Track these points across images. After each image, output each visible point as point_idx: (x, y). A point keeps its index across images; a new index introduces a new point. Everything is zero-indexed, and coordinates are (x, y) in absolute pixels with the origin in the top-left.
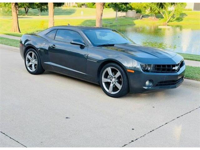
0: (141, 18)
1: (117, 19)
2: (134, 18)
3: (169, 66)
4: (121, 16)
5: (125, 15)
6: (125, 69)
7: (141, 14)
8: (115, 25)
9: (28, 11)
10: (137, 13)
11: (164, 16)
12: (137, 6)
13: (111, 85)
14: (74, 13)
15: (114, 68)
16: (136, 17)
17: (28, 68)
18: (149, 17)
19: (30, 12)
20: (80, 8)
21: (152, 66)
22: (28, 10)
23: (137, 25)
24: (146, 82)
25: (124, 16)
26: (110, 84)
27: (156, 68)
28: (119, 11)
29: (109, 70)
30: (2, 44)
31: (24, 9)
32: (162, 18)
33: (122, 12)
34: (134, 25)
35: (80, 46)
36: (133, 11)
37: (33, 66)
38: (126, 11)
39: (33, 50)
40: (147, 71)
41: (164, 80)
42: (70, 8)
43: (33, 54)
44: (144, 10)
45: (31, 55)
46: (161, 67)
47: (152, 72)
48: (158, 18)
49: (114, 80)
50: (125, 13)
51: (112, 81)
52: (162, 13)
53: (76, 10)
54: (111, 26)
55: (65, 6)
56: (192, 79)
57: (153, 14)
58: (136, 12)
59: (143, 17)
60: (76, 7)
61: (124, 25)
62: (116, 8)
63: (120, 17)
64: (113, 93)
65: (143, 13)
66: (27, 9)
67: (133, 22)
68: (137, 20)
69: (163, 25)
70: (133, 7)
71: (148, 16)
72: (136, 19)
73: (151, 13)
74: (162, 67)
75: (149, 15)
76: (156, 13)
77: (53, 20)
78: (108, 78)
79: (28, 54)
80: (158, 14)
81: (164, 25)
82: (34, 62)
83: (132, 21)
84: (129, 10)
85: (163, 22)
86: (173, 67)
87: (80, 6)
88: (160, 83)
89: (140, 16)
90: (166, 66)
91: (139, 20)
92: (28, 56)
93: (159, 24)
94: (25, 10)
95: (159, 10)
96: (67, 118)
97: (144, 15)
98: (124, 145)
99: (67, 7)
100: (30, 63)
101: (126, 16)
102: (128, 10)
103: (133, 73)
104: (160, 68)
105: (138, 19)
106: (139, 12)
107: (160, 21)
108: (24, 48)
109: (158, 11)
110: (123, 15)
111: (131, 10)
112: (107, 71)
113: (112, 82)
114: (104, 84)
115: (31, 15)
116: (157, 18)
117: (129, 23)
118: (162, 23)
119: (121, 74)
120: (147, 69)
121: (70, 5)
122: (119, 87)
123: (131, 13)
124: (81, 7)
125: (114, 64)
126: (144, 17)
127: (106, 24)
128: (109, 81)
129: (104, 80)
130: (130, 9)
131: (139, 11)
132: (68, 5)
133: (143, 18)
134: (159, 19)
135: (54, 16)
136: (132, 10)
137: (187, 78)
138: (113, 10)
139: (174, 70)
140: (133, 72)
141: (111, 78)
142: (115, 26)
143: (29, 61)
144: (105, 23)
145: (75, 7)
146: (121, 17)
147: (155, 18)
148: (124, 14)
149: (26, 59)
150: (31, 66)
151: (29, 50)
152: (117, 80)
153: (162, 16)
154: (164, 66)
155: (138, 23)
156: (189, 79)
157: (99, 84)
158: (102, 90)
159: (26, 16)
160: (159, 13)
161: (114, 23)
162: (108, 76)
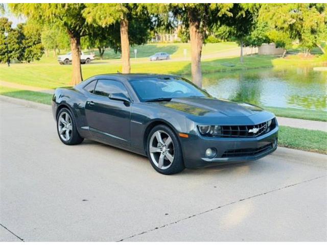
0: (285, 56)
1: (242, 59)
2: (273, 56)
3: (243, 127)
4: (250, 53)
5: (257, 52)
6: (176, 133)
7: (284, 49)
8: (239, 68)
9: (105, 52)
10: (277, 47)
11: (323, 50)
12: (278, 36)
13: (162, 157)
14: (174, 52)
15: (163, 132)
16: (275, 55)
17: (62, 136)
18: (300, 53)
19: (106, 54)
20: (185, 43)
21: (215, 128)
22: (103, 51)
23: (277, 66)
24: (205, 151)
25: (256, 54)
26: (160, 155)
27: (222, 131)
28: (247, 45)
29: (158, 134)
30: (44, 103)
31: (98, 49)
32: (322, 53)
33: (252, 47)
34: (273, 66)
35: (123, 102)
36: (271, 44)
37: (67, 132)
38: (259, 46)
39: (67, 109)
40: (209, 135)
41: (235, 149)
42: (169, 44)
43: (67, 115)
44: (288, 42)
45: (64, 116)
46: (229, 129)
47: (217, 136)
48: (314, 54)
49: (164, 149)
50: (257, 48)
51: (162, 150)
52: (320, 47)
53: (178, 48)
54: (232, 70)
55: (162, 42)
56: (297, 149)
57: (305, 48)
58: (275, 46)
59: (287, 53)
60: (179, 42)
61: (255, 68)
62: (241, 42)
63: (248, 55)
64: (164, 168)
65: (287, 47)
66: (102, 49)
67: (271, 63)
68: (278, 59)
69: (323, 66)
70: (270, 37)
71: (297, 51)
72: (276, 58)
73: (301, 47)
74: (231, 130)
75: (299, 49)
76: (309, 47)
77: (129, 65)
78: (158, 146)
79: (60, 116)
80: (314, 48)
81: (325, 65)
82: (68, 127)
83: (268, 61)
84: (265, 44)
85: (323, 61)
86: (249, 130)
87: (184, 41)
88: (229, 152)
89: (283, 52)
90: (230, 128)
91: (281, 59)
92: (61, 119)
93: (315, 64)
94: (99, 52)
95: (314, 41)
96: (84, 200)
97: (290, 50)
98: (142, 232)
99: (165, 43)
100: (64, 129)
101: (259, 54)
102: (263, 44)
103: (187, 138)
104: (228, 131)
105: (279, 57)
106: (281, 46)
107: (318, 58)
108: (56, 107)
109: (313, 43)
110: (254, 52)
111: (267, 44)
112: (155, 137)
113: (162, 152)
114: (152, 156)
115: (108, 59)
116: (312, 54)
117: (264, 65)
118: (321, 63)
119: (172, 140)
120: (209, 132)
121: (169, 40)
122: (171, 158)
123: (267, 49)
124: (187, 42)
125: (163, 126)
126: (289, 53)
127: (224, 67)
128: (159, 150)
129: (152, 149)
130: (265, 41)
131: (281, 44)
132: (166, 40)
133: (289, 56)
134: (316, 55)
135: (130, 59)
136: (269, 43)
137: (291, 148)
138: (238, 44)
139: (252, 133)
140: (187, 136)
141: (162, 147)
142: (239, 70)
143: (63, 126)
144: (223, 65)
145: (176, 42)
146: (250, 55)
147: (309, 54)
148: (255, 50)
149: (59, 124)
150: (64, 133)
151: (61, 110)
152: (169, 149)
153: (321, 51)
154: (235, 127)
155: (279, 64)
156: (294, 148)
157: (146, 155)
158: (151, 165)
159: (101, 60)
160: (315, 45)
161: (238, 66)
162: (158, 144)
